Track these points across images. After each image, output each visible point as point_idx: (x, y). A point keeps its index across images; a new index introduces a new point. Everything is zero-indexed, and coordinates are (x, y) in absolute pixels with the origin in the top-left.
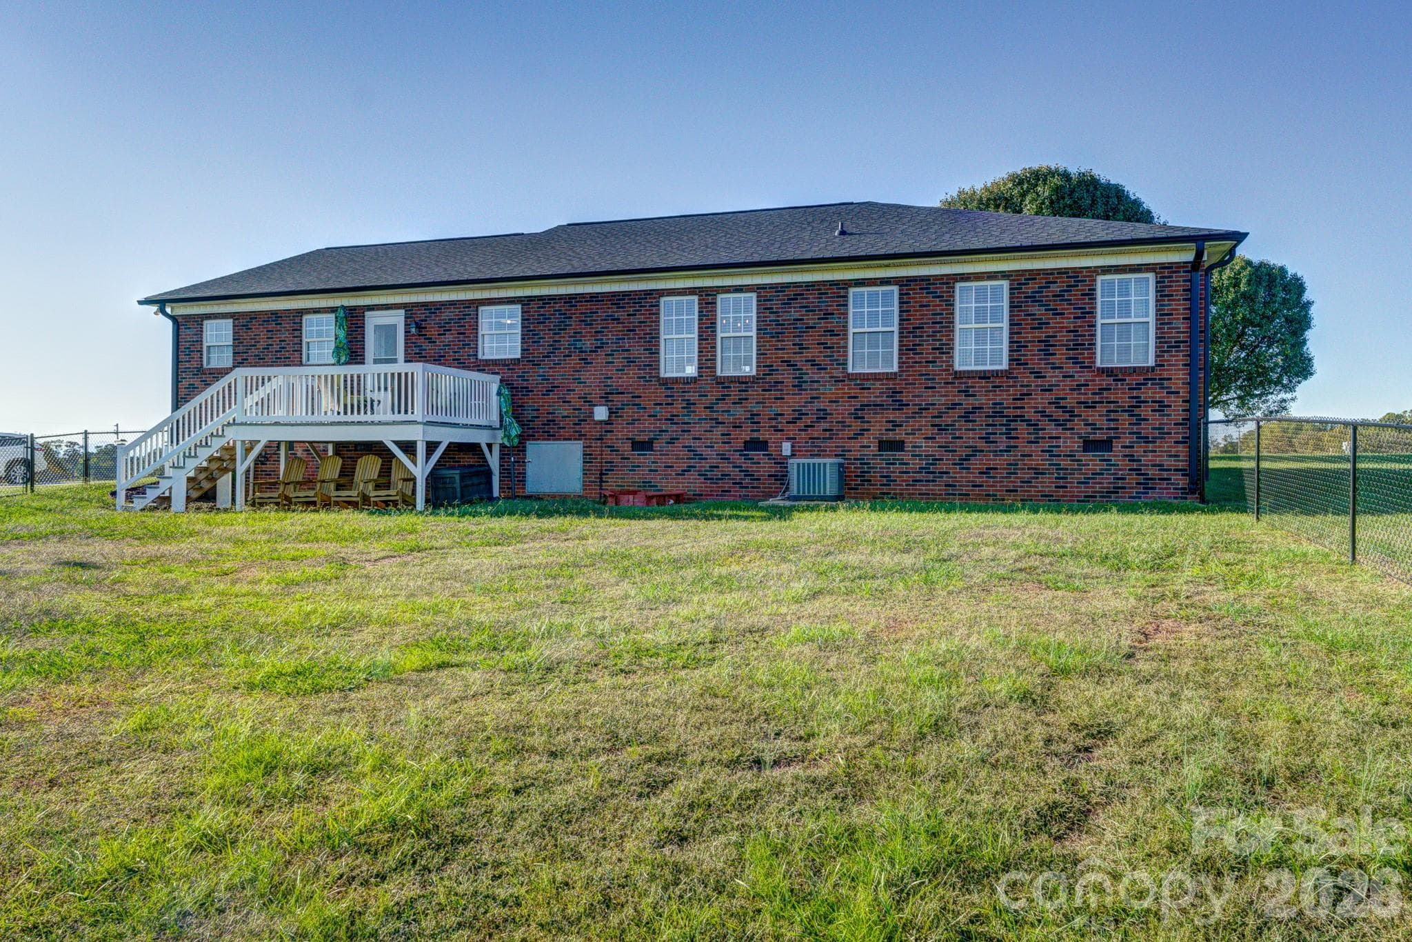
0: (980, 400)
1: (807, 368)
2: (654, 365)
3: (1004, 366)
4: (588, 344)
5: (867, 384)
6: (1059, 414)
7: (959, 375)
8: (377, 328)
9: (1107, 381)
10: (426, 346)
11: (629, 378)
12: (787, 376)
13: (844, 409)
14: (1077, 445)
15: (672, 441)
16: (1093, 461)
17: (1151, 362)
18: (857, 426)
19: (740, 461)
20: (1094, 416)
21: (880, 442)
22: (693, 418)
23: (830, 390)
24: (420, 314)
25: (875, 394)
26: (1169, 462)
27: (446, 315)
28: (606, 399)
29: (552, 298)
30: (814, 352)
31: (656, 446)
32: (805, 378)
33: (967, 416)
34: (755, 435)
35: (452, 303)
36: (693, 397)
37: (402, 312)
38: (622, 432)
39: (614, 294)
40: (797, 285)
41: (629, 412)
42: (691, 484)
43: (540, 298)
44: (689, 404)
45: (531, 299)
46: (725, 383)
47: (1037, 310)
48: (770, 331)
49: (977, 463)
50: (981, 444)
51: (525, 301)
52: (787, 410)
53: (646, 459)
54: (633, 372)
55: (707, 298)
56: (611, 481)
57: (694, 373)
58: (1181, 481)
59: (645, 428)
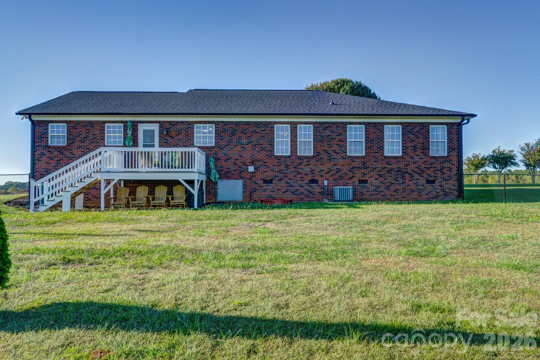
0: (394, 166)
1: (332, 153)
2: (272, 150)
3: (401, 155)
4: (244, 141)
5: (354, 160)
6: (419, 171)
7: (386, 157)
8: (145, 131)
9: (434, 160)
10: (169, 139)
11: (262, 155)
12: (325, 156)
13: (345, 169)
14: (424, 182)
15: (280, 180)
16: (429, 187)
17: (446, 155)
18: (351, 175)
19: (308, 187)
20: (430, 172)
21: (359, 181)
22: (288, 171)
23: (341, 161)
24: (168, 126)
25: (357, 163)
26: (453, 187)
27: (179, 127)
28: (252, 163)
29: (229, 122)
30: (335, 148)
31: (274, 182)
32: (332, 157)
33: (389, 172)
34: (313, 178)
35: (182, 122)
36: (289, 163)
37: (158, 124)
38: (259, 175)
39: (256, 122)
40: (328, 123)
41: (262, 169)
42: (289, 196)
43: (223, 122)
44: (287, 166)
45: (219, 122)
46: (301, 158)
47: (411, 136)
48: (318, 140)
49: (392, 188)
50: (394, 181)
51: (216, 123)
52: (325, 169)
53: (270, 187)
54: (264, 153)
55: (294, 126)
56: (255, 196)
57: (289, 154)
58: (456, 193)
59: (269, 175)
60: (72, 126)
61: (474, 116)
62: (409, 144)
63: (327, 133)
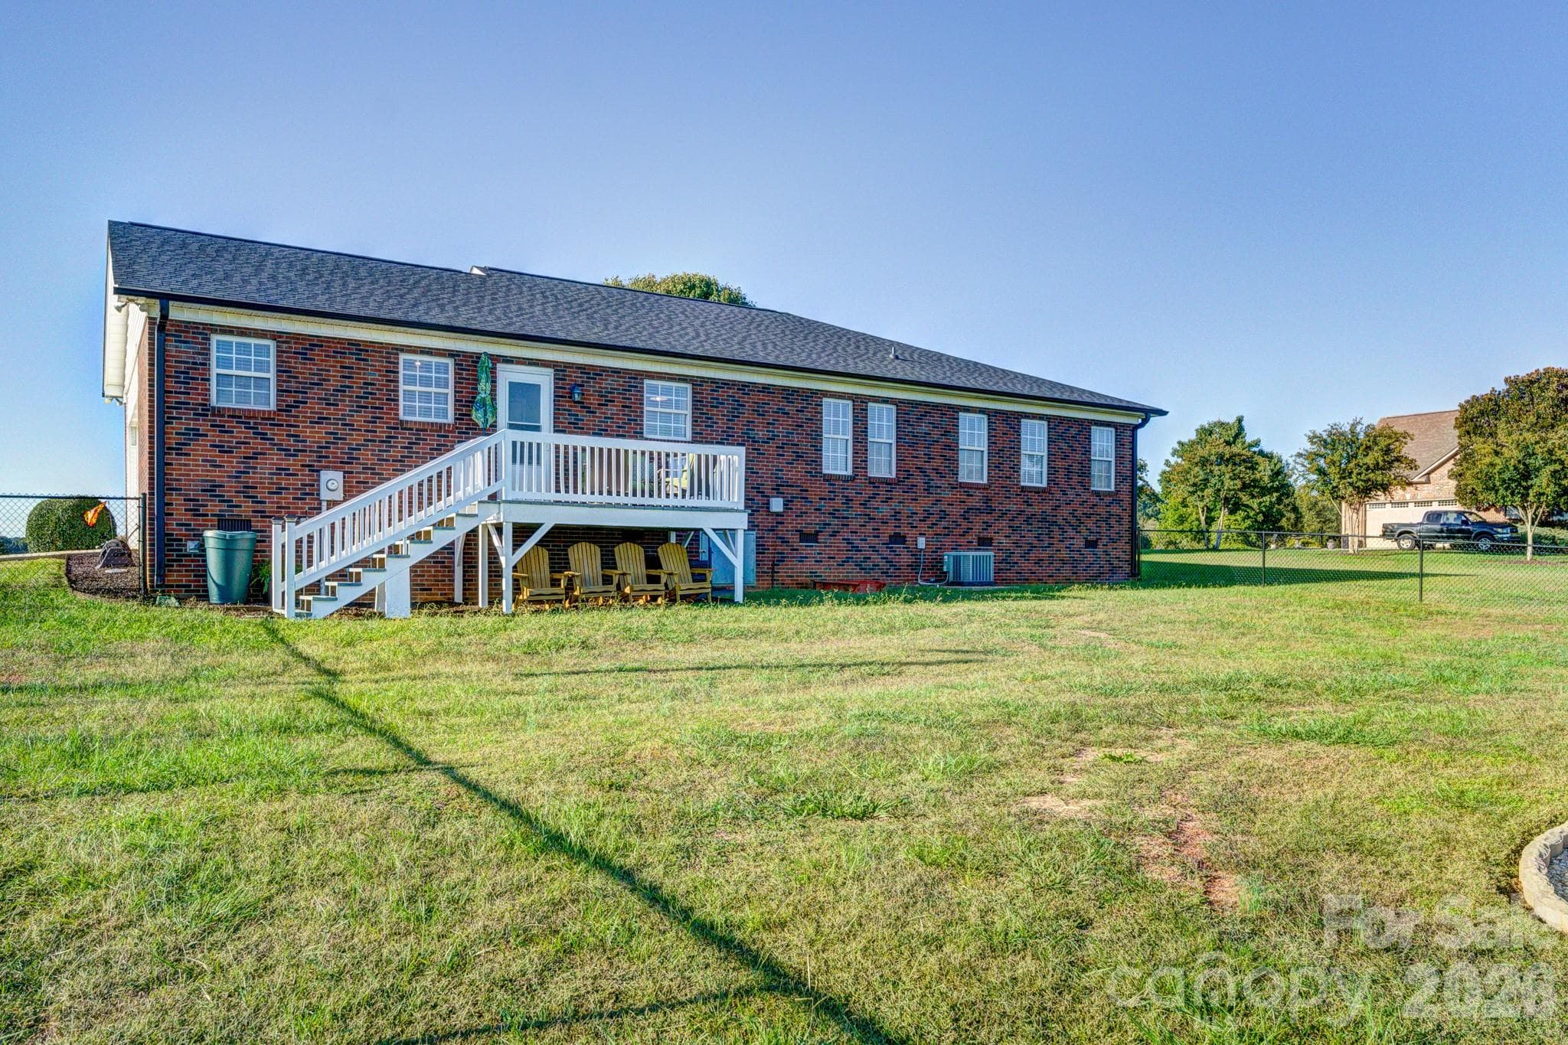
1: (933, 475)
2: (817, 462)
3: (1044, 485)
4: (761, 434)
5: (971, 491)
6: (1073, 521)
7: (1023, 489)
8: (514, 387)
9: (1096, 499)
10: (582, 414)
11: (796, 473)
12: (918, 480)
13: (956, 511)
14: (1082, 544)
15: (834, 534)
16: (1089, 556)
17: (1113, 489)
18: (965, 525)
19: (887, 553)
20: (1090, 524)
21: (979, 539)
22: (849, 513)
23: (948, 494)
24: (577, 377)
25: (976, 500)
26: (1123, 556)
27: (608, 383)
28: (777, 491)
29: (726, 383)
30: (937, 462)
31: (821, 538)
32: (932, 483)
33: (1027, 521)
34: (898, 530)
35: (616, 371)
36: (852, 494)
37: (551, 371)
38: (791, 524)
39: (785, 389)
40: (927, 404)
41: (798, 505)
42: (851, 573)
43: (713, 381)
44: (848, 500)
45: (700, 380)
46: (872, 482)
47: (1064, 446)
48: (907, 442)
49: (1033, 556)
50: (1035, 542)
51: (696, 382)
52: (920, 510)
53: (812, 550)
54: (800, 467)
55: (860, 405)
56: (783, 572)
57: (850, 472)
58: (1127, 568)
59: (812, 521)
60: (293, 348)
61: (1162, 413)
62: (1060, 464)
63: (924, 428)
